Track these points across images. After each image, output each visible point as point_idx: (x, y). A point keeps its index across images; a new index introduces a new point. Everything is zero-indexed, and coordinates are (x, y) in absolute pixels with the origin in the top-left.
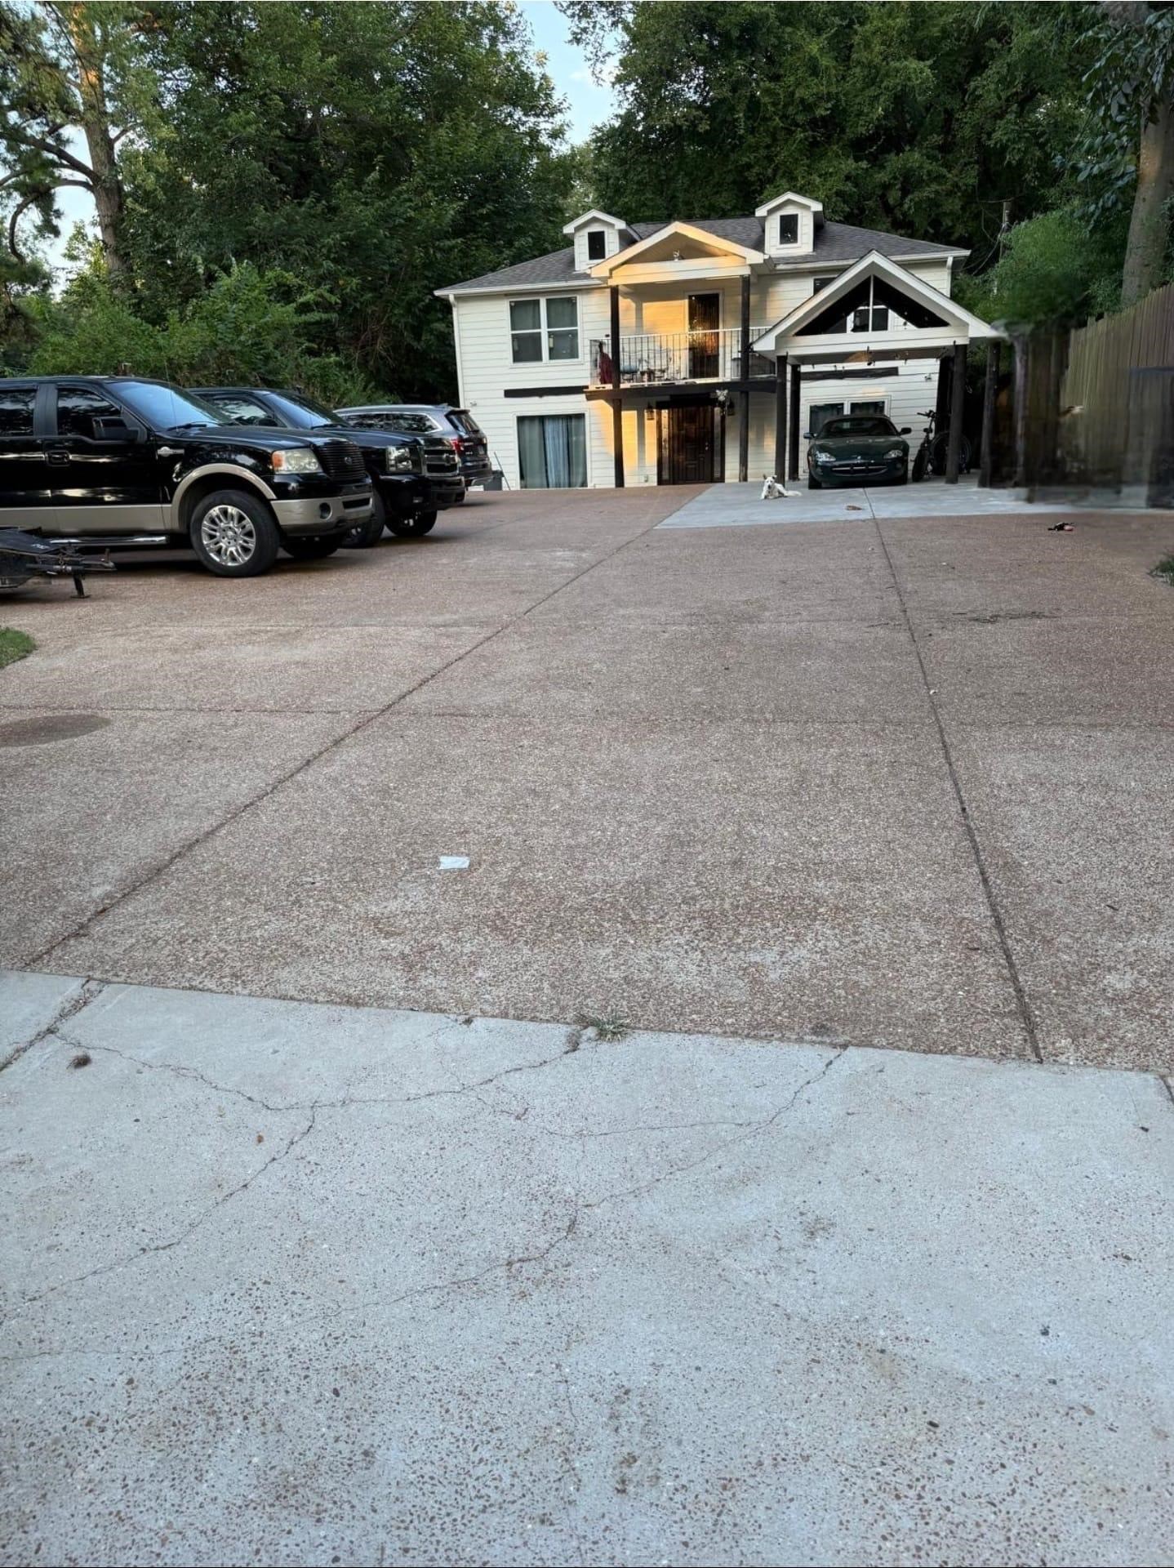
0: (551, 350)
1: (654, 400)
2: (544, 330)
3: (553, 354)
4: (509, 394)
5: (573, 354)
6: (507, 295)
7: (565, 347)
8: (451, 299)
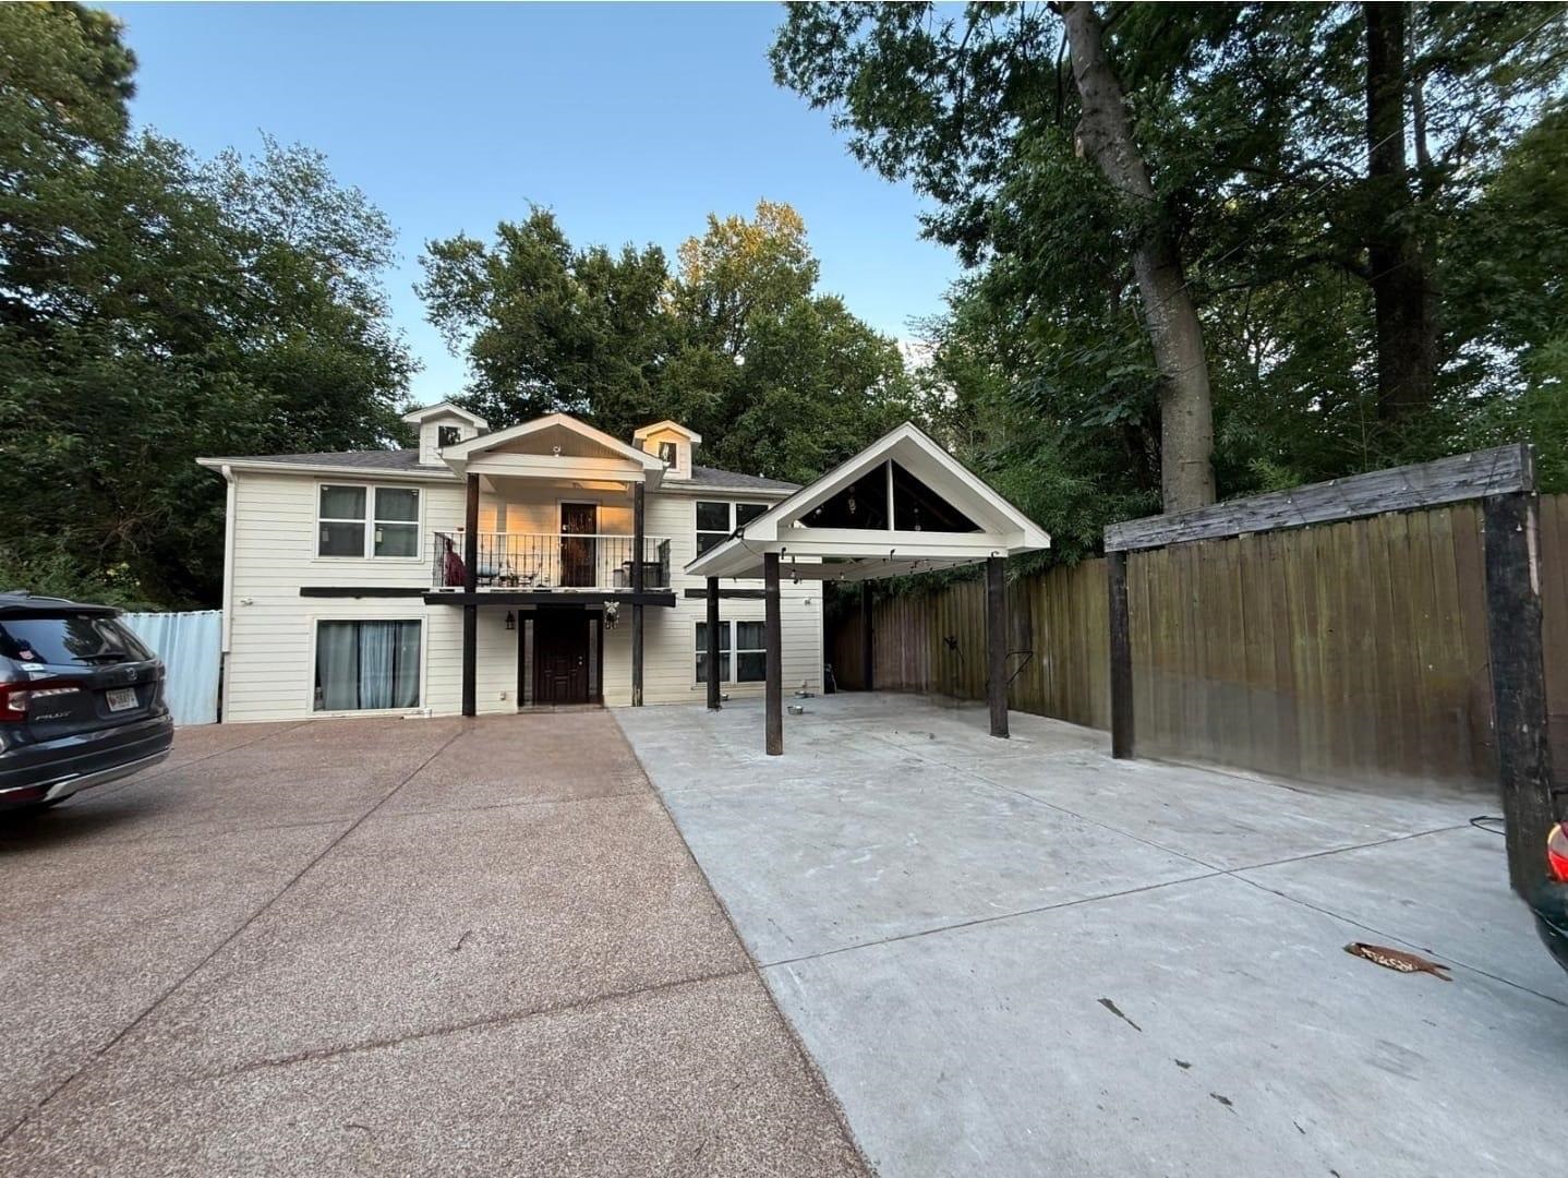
0: (377, 545)
1: (515, 609)
2: (370, 521)
3: (380, 549)
4: (307, 592)
5: (410, 551)
6: (317, 477)
7: (399, 542)
8: (226, 470)
